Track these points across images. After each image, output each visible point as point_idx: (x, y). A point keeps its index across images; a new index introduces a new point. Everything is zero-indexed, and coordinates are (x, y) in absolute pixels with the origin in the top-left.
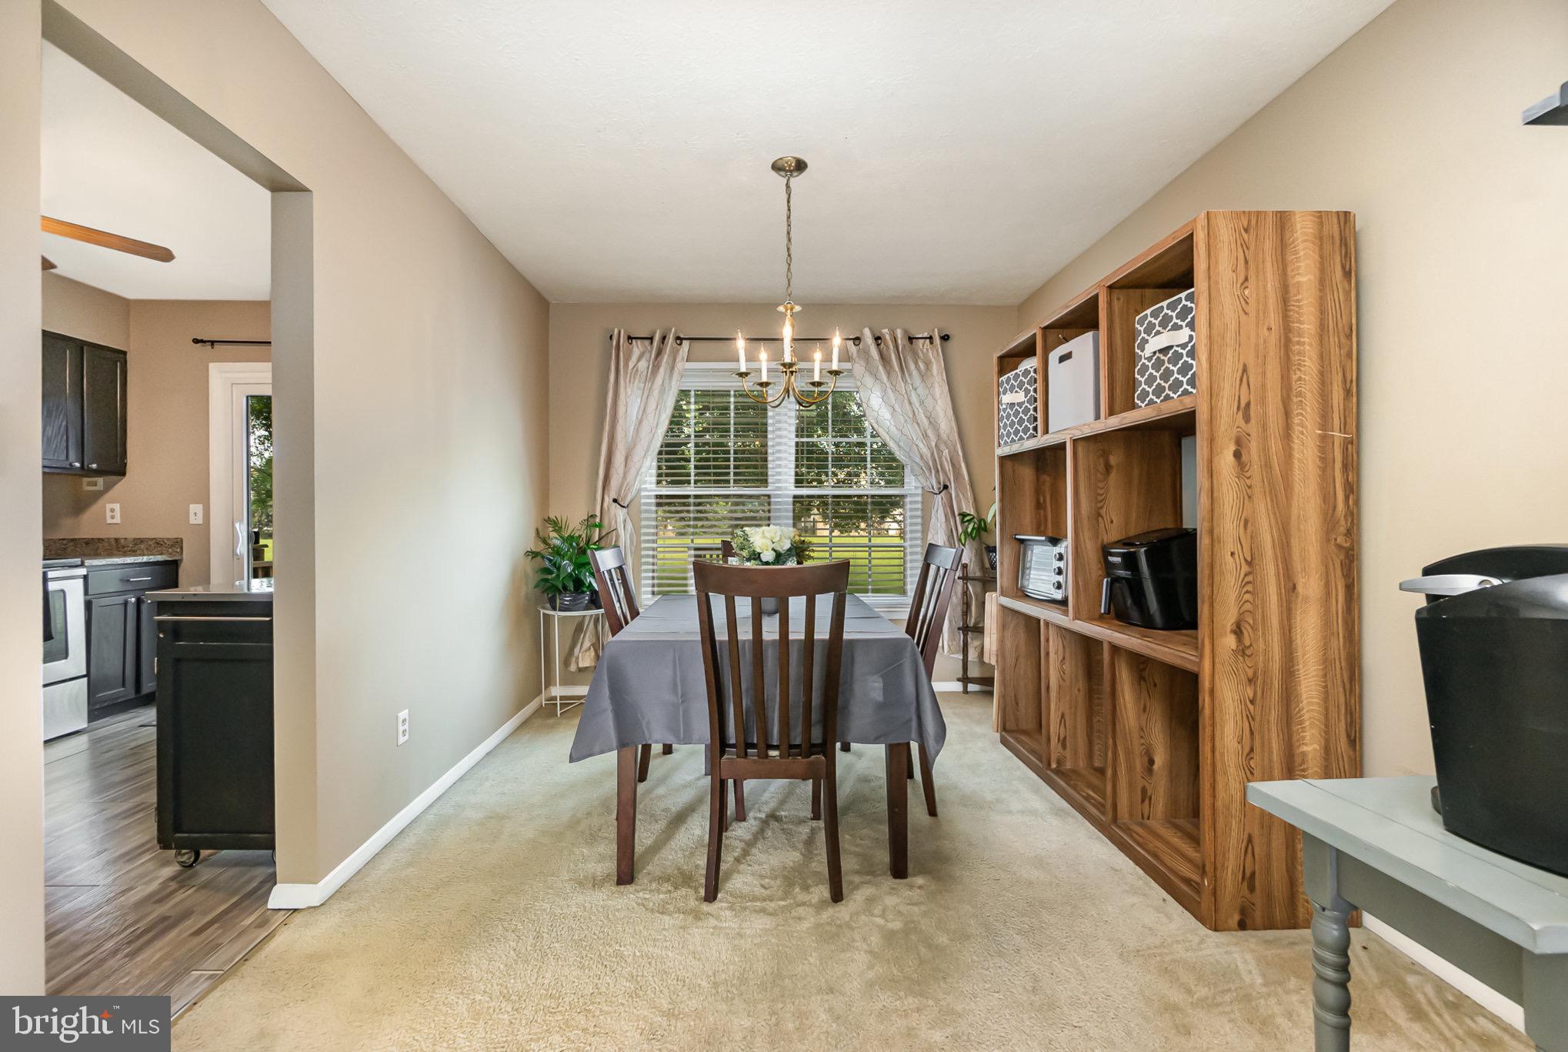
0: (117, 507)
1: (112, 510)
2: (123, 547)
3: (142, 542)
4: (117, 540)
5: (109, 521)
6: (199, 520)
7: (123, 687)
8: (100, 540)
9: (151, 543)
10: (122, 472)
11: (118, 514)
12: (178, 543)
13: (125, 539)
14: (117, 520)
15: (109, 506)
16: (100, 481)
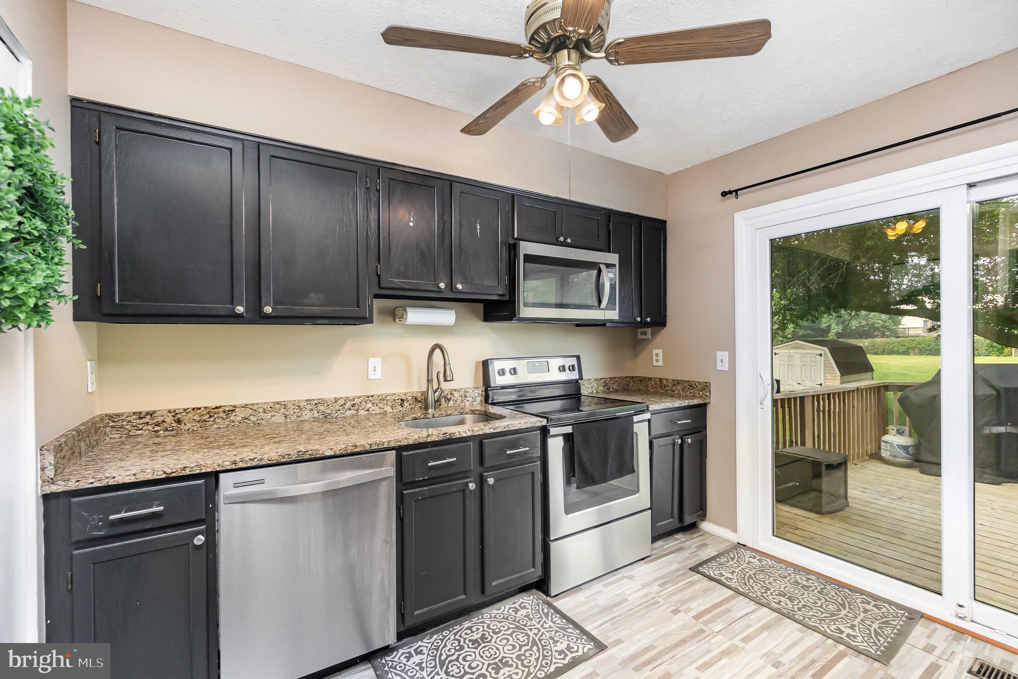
0: (660, 352)
1: (657, 355)
2: (665, 386)
3: (678, 383)
4: (661, 380)
5: (655, 364)
6: (726, 367)
7: (672, 518)
8: (650, 379)
9: (685, 385)
10: (663, 324)
11: (660, 358)
12: (706, 387)
13: (667, 379)
14: (660, 363)
15: (655, 351)
16: (649, 330)
